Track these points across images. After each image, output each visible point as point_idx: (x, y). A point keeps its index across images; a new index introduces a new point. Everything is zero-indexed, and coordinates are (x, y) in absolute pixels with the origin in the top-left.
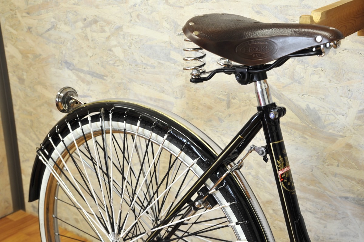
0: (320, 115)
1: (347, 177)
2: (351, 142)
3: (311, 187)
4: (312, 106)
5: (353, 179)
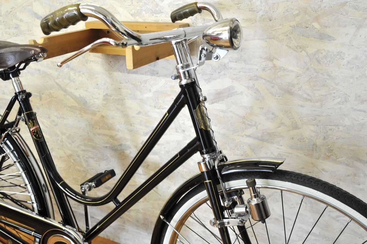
0: (86, 100)
1: (105, 135)
2: (103, 114)
3: (89, 143)
4: (82, 95)
5: (107, 136)
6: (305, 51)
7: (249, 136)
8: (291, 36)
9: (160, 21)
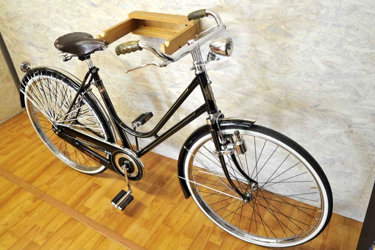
0: (130, 62)
1: (143, 86)
2: (142, 72)
3: (133, 91)
4: (126, 59)
5: (145, 86)
6: (276, 42)
7: (239, 92)
8: (267, 32)
9: (180, 15)
